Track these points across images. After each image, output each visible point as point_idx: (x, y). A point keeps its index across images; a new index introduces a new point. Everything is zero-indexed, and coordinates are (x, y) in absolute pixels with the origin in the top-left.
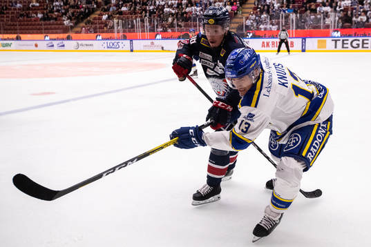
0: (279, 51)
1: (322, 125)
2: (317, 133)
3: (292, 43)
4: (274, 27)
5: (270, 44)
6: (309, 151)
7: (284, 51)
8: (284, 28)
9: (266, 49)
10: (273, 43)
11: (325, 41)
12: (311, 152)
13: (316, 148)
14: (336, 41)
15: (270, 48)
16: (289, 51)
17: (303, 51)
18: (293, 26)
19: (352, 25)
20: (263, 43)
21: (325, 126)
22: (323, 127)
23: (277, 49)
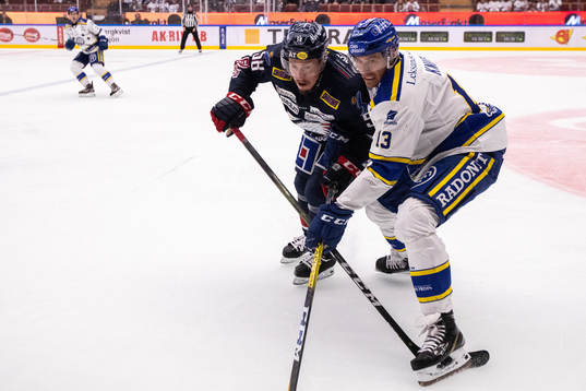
0: (183, 47)
1: (479, 157)
2: (464, 168)
3: (204, 34)
4: (172, 7)
5: (167, 34)
6: (442, 190)
7: (191, 48)
8: (190, 9)
9: (159, 43)
10: (172, 35)
11: (258, 31)
12: (446, 193)
13: (456, 190)
14: (275, 32)
15: (168, 42)
16: (199, 47)
17: (223, 47)
18: (204, 5)
19: (298, 6)
20: (155, 33)
21: (485, 161)
22: (480, 162)
23: (180, 43)
